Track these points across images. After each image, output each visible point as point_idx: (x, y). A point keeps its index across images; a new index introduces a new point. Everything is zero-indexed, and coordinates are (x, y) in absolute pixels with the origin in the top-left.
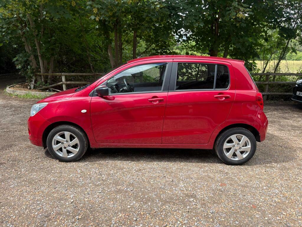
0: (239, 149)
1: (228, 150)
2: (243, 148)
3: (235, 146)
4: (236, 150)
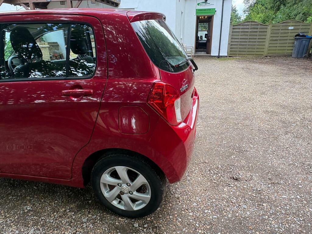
2: (136, 194)
3: (122, 185)
4: (122, 193)
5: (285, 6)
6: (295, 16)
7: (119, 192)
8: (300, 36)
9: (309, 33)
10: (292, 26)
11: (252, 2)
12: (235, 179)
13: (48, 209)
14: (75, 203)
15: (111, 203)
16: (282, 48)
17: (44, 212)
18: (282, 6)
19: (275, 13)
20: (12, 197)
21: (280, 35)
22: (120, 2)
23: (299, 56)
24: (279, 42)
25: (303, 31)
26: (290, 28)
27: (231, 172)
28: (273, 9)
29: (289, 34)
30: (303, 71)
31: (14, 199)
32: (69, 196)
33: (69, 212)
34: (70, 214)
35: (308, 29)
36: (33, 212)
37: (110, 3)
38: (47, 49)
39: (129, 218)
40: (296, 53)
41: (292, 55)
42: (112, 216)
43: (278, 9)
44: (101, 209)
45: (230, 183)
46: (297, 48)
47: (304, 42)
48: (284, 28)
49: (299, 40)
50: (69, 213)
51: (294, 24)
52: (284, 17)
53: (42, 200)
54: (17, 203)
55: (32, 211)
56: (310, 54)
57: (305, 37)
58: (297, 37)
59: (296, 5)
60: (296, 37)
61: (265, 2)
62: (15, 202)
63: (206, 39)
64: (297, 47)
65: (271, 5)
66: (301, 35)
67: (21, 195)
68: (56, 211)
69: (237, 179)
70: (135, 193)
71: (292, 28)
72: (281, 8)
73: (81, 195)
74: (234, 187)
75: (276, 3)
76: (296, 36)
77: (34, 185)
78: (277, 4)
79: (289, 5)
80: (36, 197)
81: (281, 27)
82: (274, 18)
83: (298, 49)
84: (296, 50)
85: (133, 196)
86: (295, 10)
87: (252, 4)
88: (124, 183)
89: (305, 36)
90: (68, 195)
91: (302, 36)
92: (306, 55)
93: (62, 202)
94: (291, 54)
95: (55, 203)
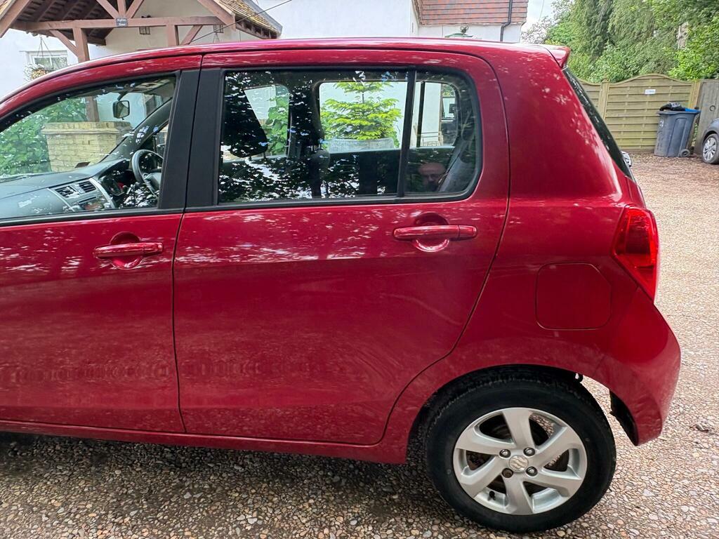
0: (527, 472)
1: (477, 460)
2: (545, 475)
3: (512, 454)
4: (508, 472)
5: (614, 44)
6: (637, 66)
7: (501, 471)
8: (672, 110)
9: (690, 101)
10: (653, 87)
11: (538, 36)
12: (703, 431)
13: (304, 521)
14: (360, 502)
15: (475, 499)
16: (633, 136)
17: (294, 528)
18: (608, 46)
19: (593, 60)
20: (192, 494)
21: (626, 106)
22: (281, 30)
23: (671, 153)
24: (624, 121)
25: (676, 98)
26: (648, 92)
27: (683, 413)
28: (587, 50)
29: (647, 106)
30: (696, 185)
31: (199, 499)
32: (337, 486)
33: (357, 525)
34: (363, 531)
35: (686, 95)
36: (267, 530)
37: (262, 32)
38: (114, 137)
39: (513, 534)
40: (663, 145)
41: (654, 150)
42: (471, 531)
43: (599, 52)
44: (433, 515)
45: (699, 441)
46: (666, 134)
47: (680, 121)
48: (634, 91)
49: (669, 118)
50: (358, 528)
51: (656, 83)
52: (614, 68)
53: (275, 499)
54: (214, 508)
55: (264, 526)
56: (693, 148)
57: (684, 112)
58: (666, 112)
59: (641, 43)
60: (662, 112)
61: (566, 36)
62: (207, 507)
63: (452, 115)
64: (667, 132)
65: (584, 43)
66: (675, 106)
67: (212, 490)
68: (324, 525)
69: (707, 431)
70: (543, 471)
71: (653, 91)
72: (606, 49)
73: (366, 483)
74: (712, 449)
75: (594, 38)
76: (662, 109)
77: (232, 462)
78: (596, 41)
79: (624, 42)
80: (253, 491)
81: (628, 89)
82: (591, 71)
83: (668, 138)
84: (665, 140)
85: (535, 480)
86: (637, 54)
87: (539, 39)
88: (518, 448)
89: (683, 110)
90: (333, 484)
91: (676, 109)
92: (685, 150)
93: (327, 501)
94: (651, 148)
95: (310, 505)
